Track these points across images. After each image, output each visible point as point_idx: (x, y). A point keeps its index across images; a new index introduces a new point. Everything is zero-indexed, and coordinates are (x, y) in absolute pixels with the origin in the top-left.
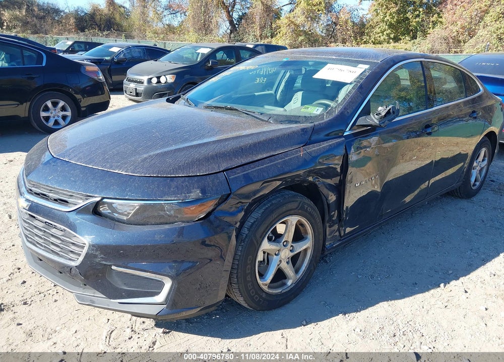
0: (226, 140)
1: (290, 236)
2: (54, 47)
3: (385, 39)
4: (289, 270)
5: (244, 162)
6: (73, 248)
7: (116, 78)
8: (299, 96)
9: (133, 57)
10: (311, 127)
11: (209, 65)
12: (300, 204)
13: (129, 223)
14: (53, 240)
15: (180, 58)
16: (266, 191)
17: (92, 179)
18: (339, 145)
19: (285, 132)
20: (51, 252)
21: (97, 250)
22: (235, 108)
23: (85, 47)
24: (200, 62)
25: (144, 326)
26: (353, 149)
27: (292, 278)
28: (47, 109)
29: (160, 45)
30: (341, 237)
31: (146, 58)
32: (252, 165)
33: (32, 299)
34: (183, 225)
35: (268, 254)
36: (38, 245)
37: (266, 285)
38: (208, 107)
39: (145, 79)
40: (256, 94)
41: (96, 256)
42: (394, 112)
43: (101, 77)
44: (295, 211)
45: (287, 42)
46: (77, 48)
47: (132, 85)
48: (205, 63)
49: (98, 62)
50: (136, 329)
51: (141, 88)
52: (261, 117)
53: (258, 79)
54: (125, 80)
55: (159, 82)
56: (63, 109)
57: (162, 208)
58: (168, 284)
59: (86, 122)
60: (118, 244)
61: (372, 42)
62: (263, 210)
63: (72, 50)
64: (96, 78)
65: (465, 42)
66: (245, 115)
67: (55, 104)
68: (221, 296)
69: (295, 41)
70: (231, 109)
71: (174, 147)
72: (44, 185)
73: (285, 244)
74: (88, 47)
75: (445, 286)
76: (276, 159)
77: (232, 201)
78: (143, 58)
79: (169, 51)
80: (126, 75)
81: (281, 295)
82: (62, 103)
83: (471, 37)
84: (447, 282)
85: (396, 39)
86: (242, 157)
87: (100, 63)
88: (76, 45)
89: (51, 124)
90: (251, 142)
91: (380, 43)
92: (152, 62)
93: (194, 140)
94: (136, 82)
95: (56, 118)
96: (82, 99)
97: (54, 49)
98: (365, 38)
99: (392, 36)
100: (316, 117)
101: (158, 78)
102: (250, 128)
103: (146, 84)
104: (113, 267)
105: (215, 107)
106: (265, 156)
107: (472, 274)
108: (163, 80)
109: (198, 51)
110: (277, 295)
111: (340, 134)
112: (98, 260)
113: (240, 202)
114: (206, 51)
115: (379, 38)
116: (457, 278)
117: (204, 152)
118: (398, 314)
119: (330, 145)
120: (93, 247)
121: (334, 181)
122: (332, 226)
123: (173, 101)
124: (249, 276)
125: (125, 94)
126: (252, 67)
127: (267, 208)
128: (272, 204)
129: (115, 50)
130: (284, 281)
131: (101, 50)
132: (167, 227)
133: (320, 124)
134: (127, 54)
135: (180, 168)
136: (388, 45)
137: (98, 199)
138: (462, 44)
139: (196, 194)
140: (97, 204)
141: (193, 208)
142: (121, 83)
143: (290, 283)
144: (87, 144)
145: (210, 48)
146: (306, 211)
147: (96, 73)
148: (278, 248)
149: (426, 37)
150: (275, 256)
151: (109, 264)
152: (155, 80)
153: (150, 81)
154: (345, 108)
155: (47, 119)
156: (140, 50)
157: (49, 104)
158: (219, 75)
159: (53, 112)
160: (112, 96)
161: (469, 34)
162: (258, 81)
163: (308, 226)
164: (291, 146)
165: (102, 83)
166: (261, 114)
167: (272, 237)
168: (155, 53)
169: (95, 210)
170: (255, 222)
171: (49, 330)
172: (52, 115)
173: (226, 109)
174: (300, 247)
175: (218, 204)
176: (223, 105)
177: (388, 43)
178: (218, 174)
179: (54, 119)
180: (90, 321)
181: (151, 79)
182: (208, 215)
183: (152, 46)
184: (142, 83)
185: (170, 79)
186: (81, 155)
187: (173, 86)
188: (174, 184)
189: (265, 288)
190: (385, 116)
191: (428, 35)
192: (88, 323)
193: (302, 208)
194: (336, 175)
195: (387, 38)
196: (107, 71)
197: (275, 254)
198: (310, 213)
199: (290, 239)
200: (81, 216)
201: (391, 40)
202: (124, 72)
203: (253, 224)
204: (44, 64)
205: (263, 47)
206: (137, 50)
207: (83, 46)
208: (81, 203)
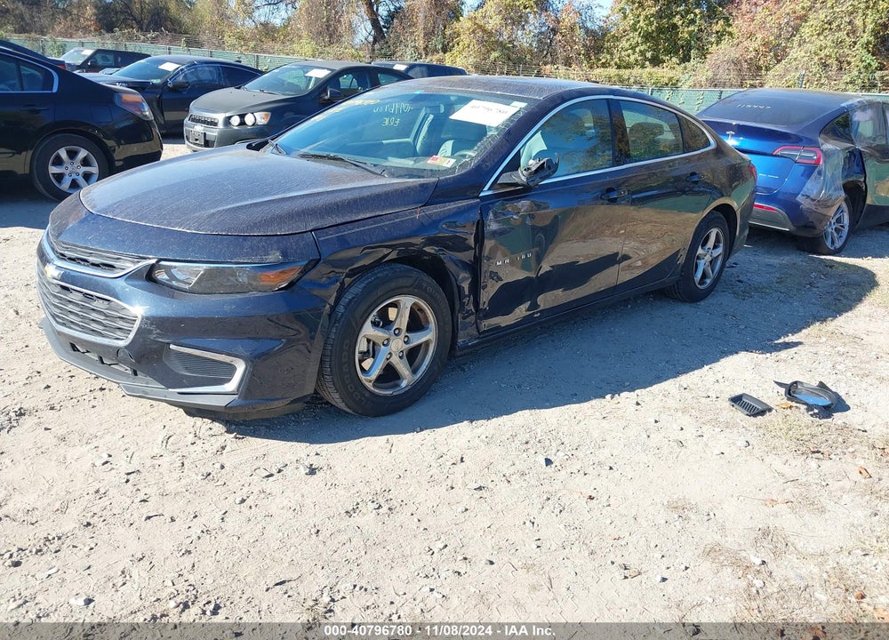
0: (318, 194)
1: (403, 322)
2: (61, 59)
3: (637, 61)
4: (402, 368)
5: (339, 221)
6: (120, 324)
7: (171, 116)
8: (448, 146)
9: (201, 81)
10: (434, 183)
11: (326, 98)
12: (415, 281)
13: (191, 292)
14: (94, 316)
15: (278, 85)
16: (366, 262)
17: (146, 238)
18: (470, 208)
19: (396, 187)
20: (91, 332)
21: (152, 324)
22: (339, 156)
23: (116, 59)
24: (312, 92)
25: (211, 432)
26: (491, 214)
27: (407, 378)
28: (59, 162)
29: (247, 61)
30: (480, 334)
31: (223, 83)
32: (349, 226)
33: (62, 403)
34: (259, 294)
35: (374, 343)
36: (72, 326)
37: (370, 381)
38: (304, 156)
39: (220, 117)
40: (384, 142)
41: (150, 332)
42: (549, 167)
43: (148, 113)
44: (410, 289)
45: (471, 60)
46: (100, 62)
47: (199, 128)
48: (320, 94)
49: (141, 87)
50: (201, 434)
51: (213, 133)
52: (373, 169)
53: (387, 120)
54: (187, 119)
55: (243, 123)
56: (86, 162)
57: (233, 273)
58: (241, 367)
59: (132, 173)
60: (177, 315)
61: (616, 64)
62: (363, 285)
63: (92, 64)
64: (139, 113)
65: (768, 69)
66: (353, 167)
67: (72, 155)
68: (309, 390)
69: (485, 59)
70: (335, 159)
71: (249, 202)
72: (82, 247)
73: (397, 332)
74: (120, 59)
75: (612, 398)
76: (383, 221)
77: (322, 269)
78: (217, 83)
79: (262, 73)
80: (188, 111)
81: (391, 397)
82: (83, 153)
83: (779, 61)
84: (616, 391)
85: (656, 61)
86: (337, 216)
87: (144, 89)
88: (98, 57)
89: (65, 186)
90: (350, 197)
91: (628, 66)
92: (232, 89)
93: (277, 194)
94: (205, 122)
95: (74, 176)
96: (117, 148)
97: (62, 63)
98: (604, 57)
99: (649, 55)
100: (446, 171)
101: (242, 116)
102: (354, 181)
103: (221, 125)
104: (172, 347)
105: (313, 156)
106: (368, 215)
107: (655, 386)
108: (249, 119)
109: (308, 74)
110: (385, 397)
111: (475, 195)
112: (152, 337)
113: (333, 271)
114: (322, 74)
115: (627, 58)
116: (632, 390)
117: (287, 207)
118: (540, 423)
119: (459, 208)
120: (146, 319)
121: (467, 256)
122: (467, 317)
123: (258, 147)
124: (346, 366)
125: (187, 142)
126: (372, 102)
127: (370, 283)
128: (378, 278)
129: (169, 67)
130: (396, 382)
131: (145, 66)
132: (239, 296)
133: (446, 179)
134: (189, 76)
135: (256, 225)
136: (640, 71)
137: (153, 261)
138: (763, 72)
139: (275, 256)
140: (152, 268)
141: (272, 274)
142: (181, 124)
143: (404, 384)
144: (136, 197)
145: (328, 69)
146: (425, 290)
147: (137, 105)
148: (386, 336)
149: (706, 58)
150: (382, 347)
151: (167, 341)
152: (236, 121)
153: (227, 121)
154: (483, 161)
155: (60, 177)
156: (211, 69)
157: (63, 153)
158: (326, 112)
159: (69, 166)
160: (165, 146)
161: (776, 55)
162: (387, 122)
163: (428, 311)
164: (405, 205)
165: (149, 122)
166: (375, 165)
167: (379, 323)
168: (237, 75)
169: (149, 276)
170: (353, 298)
171: (87, 435)
172: (67, 172)
173: (329, 159)
174: (418, 339)
175: (305, 271)
176: (325, 154)
177: (643, 67)
178: (305, 234)
179: (71, 178)
180: (141, 427)
181: (230, 117)
182: (291, 285)
183: (233, 62)
184: (216, 124)
185: (261, 118)
186: (128, 210)
187: (266, 130)
188: (248, 243)
189: (370, 386)
190: (536, 171)
191: (708, 56)
192: (138, 429)
193: (419, 287)
194: (468, 248)
195: (640, 58)
196: (155, 104)
197: (384, 345)
198: (430, 295)
199: (404, 327)
200: (130, 283)
201: (647, 63)
202: (185, 107)
203: (350, 301)
204: (55, 90)
205: (424, 69)
206: (206, 69)
207: (111, 57)
208: (131, 267)
